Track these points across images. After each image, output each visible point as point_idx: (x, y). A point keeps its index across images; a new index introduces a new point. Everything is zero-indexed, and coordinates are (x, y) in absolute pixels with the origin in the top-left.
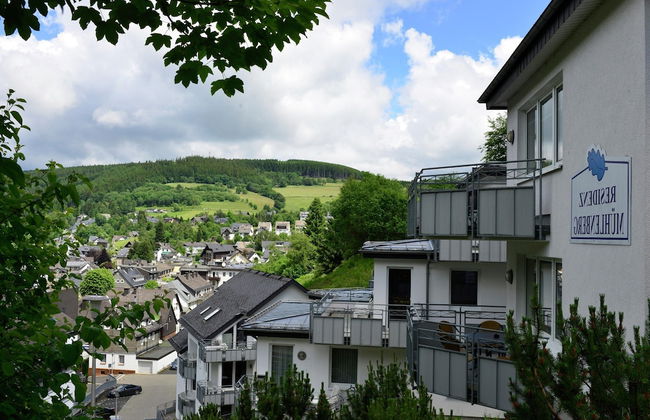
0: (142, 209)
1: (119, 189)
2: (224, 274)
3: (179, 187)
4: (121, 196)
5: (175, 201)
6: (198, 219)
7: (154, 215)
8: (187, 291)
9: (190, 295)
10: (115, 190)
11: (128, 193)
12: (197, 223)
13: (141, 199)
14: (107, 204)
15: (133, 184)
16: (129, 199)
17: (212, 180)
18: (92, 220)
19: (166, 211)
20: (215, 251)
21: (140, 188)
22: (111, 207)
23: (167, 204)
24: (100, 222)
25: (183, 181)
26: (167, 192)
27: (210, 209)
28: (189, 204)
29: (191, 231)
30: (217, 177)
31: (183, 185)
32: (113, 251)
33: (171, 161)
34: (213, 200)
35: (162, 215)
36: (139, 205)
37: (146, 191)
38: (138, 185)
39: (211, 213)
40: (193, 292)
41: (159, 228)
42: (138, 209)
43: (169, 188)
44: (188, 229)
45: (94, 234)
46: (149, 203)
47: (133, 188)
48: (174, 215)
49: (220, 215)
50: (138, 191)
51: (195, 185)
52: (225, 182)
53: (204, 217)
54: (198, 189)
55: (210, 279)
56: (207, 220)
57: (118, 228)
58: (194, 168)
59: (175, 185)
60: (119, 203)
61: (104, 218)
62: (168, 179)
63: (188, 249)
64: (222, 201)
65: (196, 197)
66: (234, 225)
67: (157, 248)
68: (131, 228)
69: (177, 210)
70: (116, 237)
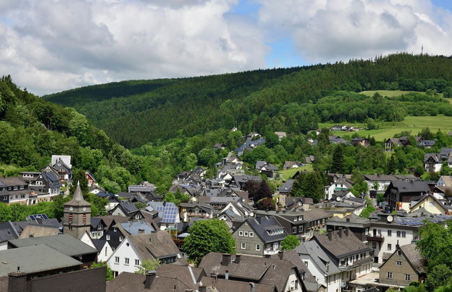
0: (327, 125)
1: (300, 100)
2: (389, 233)
3: (377, 95)
4: (302, 109)
5: (371, 116)
6: (396, 141)
7: (340, 133)
8: (326, 258)
9: (332, 265)
10: (294, 101)
11: (311, 105)
12: (393, 146)
13: (326, 112)
14: (283, 118)
15: (318, 92)
16: (311, 112)
17: (422, 86)
18: (262, 140)
19: (357, 129)
20: (401, 190)
21: (327, 98)
22: (288, 123)
23: (359, 119)
24: (271, 143)
25: (383, 88)
26: (359, 103)
27: (414, 126)
28: (388, 120)
29: (383, 158)
30: (429, 82)
31: (383, 93)
32: (279, 182)
33: (368, 62)
34: (422, 114)
35: (350, 134)
36: (323, 121)
37: (332, 101)
38: (323, 95)
39: (415, 133)
40: (336, 260)
41: (338, 153)
42: (321, 125)
43: (364, 97)
44: (378, 155)
45: (263, 159)
46: (336, 119)
47: (318, 97)
48: (366, 134)
49: (426, 136)
50: (324, 102)
51: (398, 93)
52: (440, 89)
53: (404, 138)
54: (403, 99)
55: (369, 238)
56: (407, 142)
57: (293, 151)
58: (398, 70)
59: (371, 93)
60: (298, 118)
61: (277, 137)
62: (363, 85)
63: (371, 185)
64: (434, 115)
65: (400, 109)
66: (443, 151)
67: (330, 181)
68: (308, 151)
69: (371, 128)
70: (288, 163)
